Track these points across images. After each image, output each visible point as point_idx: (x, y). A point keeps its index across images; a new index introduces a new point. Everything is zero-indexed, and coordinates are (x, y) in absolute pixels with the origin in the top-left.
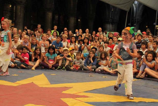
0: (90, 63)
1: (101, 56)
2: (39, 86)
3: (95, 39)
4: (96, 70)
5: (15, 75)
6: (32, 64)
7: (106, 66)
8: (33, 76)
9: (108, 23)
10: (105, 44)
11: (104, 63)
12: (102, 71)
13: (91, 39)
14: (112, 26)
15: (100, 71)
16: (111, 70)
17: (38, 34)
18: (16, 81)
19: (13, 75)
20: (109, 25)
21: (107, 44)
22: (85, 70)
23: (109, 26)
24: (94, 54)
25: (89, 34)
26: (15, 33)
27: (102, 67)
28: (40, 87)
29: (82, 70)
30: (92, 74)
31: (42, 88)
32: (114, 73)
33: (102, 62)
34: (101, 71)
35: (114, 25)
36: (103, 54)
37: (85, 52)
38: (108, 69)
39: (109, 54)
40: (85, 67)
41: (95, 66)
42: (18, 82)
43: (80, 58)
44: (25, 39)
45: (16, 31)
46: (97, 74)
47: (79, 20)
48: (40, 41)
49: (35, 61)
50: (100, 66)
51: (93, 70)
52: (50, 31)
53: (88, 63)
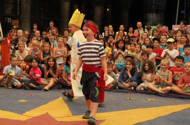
0: (127, 77)
1: (144, 67)
2: (57, 119)
3: (132, 41)
4: (137, 88)
5: (23, 101)
6: (45, 81)
7: (151, 82)
8: (48, 102)
9: (151, 11)
10: (149, 49)
11: (149, 78)
12: (147, 90)
13: (128, 40)
14: (157, 16)
15: (142, 89)
16: (160, 88)
17: (52, 37)
18: (24, 112)
19: (20, 101)
20: (152, 14)
21: (151, 49)
22: (120, 88)
23: (152, 17)
24: (133, 65)
25: (124, 32)
26: (20, 36)
27: (146, 84)
28: (58, 121)
29: (116, 88)
30: (131, 94)
31: (61, 122)
32: (164, 92)
33: (146, 76)
34: (144, 89)
35: (159, 15)
36: (147, 64)
37: (120, 62)
38: (155, 86)
39: (155, 63)
40: (120, 85)
41: (135, 83)
42: (27, 113)
43: (112, 71)
44: (35, 46)
45: (21, 33)
46: (139, 95)
47: (108, 10)
48: (55, 48)
49: (48, 78)
50: (142, 82)
51: (133, 88)
52: (67, 31)
53: (124, 78)
